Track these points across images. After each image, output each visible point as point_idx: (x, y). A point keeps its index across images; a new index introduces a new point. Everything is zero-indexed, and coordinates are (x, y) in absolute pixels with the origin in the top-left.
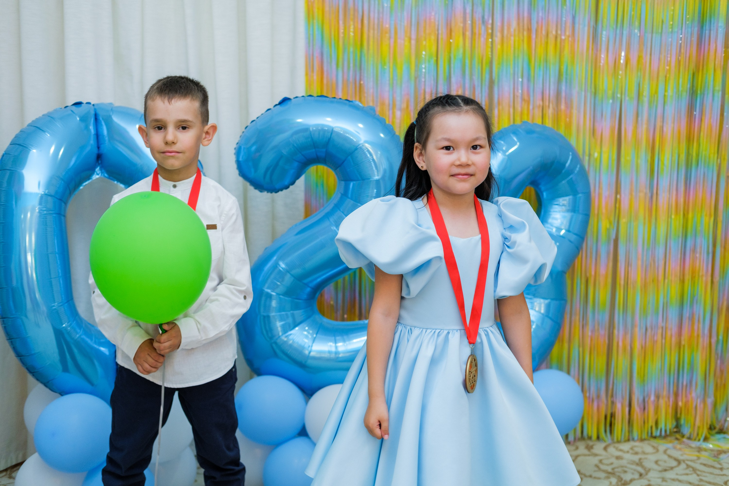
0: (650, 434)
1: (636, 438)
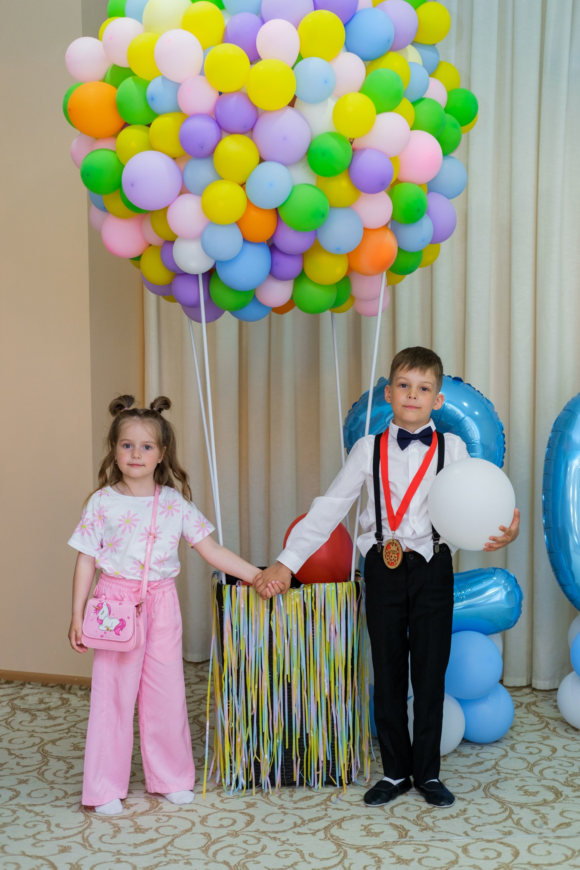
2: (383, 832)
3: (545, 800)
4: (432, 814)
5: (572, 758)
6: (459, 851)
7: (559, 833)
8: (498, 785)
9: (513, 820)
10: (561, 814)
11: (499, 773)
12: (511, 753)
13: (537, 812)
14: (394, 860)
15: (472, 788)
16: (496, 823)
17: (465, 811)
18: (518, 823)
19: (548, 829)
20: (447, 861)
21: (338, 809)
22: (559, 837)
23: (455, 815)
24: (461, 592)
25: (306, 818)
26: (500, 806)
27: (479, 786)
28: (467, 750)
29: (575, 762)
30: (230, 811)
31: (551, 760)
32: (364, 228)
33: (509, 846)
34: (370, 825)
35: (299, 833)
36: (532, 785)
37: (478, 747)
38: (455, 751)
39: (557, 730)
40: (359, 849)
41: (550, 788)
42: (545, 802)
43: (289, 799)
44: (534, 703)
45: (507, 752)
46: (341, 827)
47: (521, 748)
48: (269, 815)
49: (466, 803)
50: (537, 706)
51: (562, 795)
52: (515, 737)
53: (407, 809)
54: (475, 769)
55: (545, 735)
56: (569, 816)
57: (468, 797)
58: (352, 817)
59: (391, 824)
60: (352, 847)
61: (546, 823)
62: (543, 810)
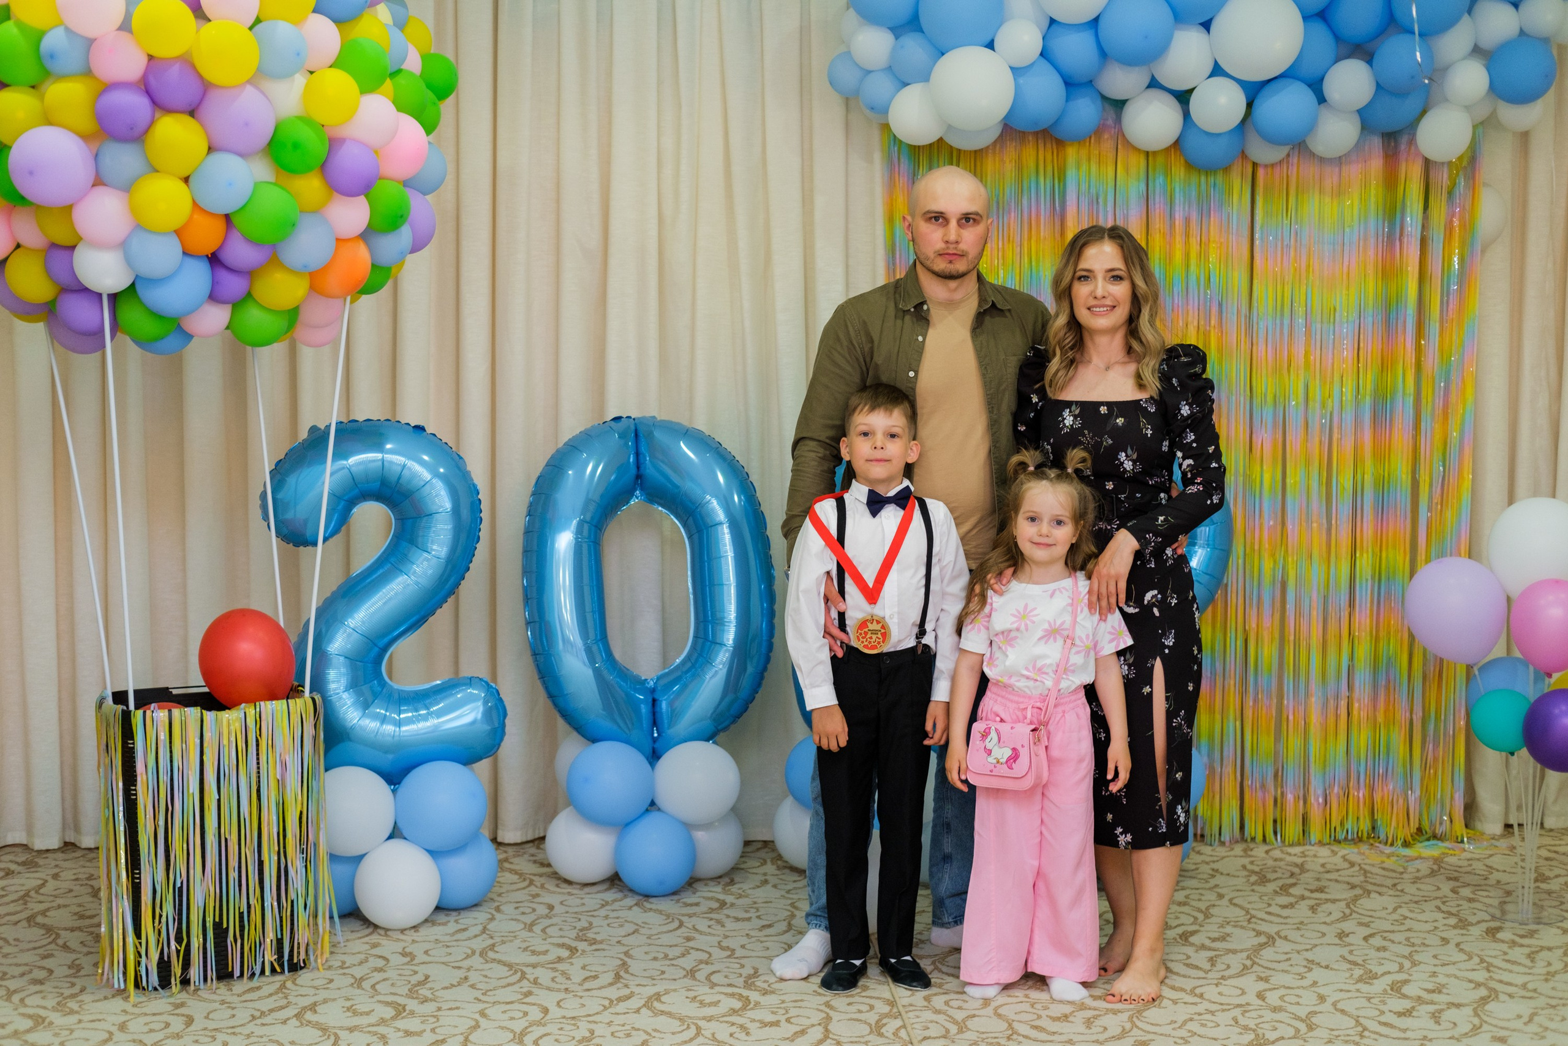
0: (1333, 838)
1: (1313, 843)
2: (373, 1010)
3: (559, 957)
4: (427, 986)
5: (576, 913)
6: (477, 1016)
7: (587, 985)
8: (496, 949)
9: (528, 980)
10: (583, 968)
11: (492, 938)
12: (498, 916)
13: (555, 970)
14: (401, 1034)
15: (465, 955)
16: (509, 985)
17: (466, 978)
18: (535, 982)
19: (573, 983)
20: (467, 1027)
21: (301, 995)
22: (588, 990)
23: (456, 984)
24: (428, 709)
25: (264, 1009)
26: (507, 969)
27: (474, 952)
28: (441, 917)
29: (580, 916)
30: (154, 1014)
31: (550, 918)
32: (337, 239)
33: (534, 1004)
34: (352, 1006)
35: (263, 1025)
36: (538, 944)
37: (454, 914)
38: (426, 921)
39: (545, 886)
40: (351, 1030)
41: (562, 946)
42: (560, 960)
43: (230, 993)
44: (506, 860)
45: (493, 915)
46: (315, 1012)
47: (508, 909)
48: (212, 1012)
49: (463, 971)
50: (511, 863)
51: (577, 950)
52: (496, 898)
53: (392, 985)
54: (459, 936)
55: (534, 893)
56: (593, 969)
57: (466, 964)
58: (325, 1001)
59: (379, 1002)
60: (341, 1028)
61: (568, 979)
62: (561, 966)
